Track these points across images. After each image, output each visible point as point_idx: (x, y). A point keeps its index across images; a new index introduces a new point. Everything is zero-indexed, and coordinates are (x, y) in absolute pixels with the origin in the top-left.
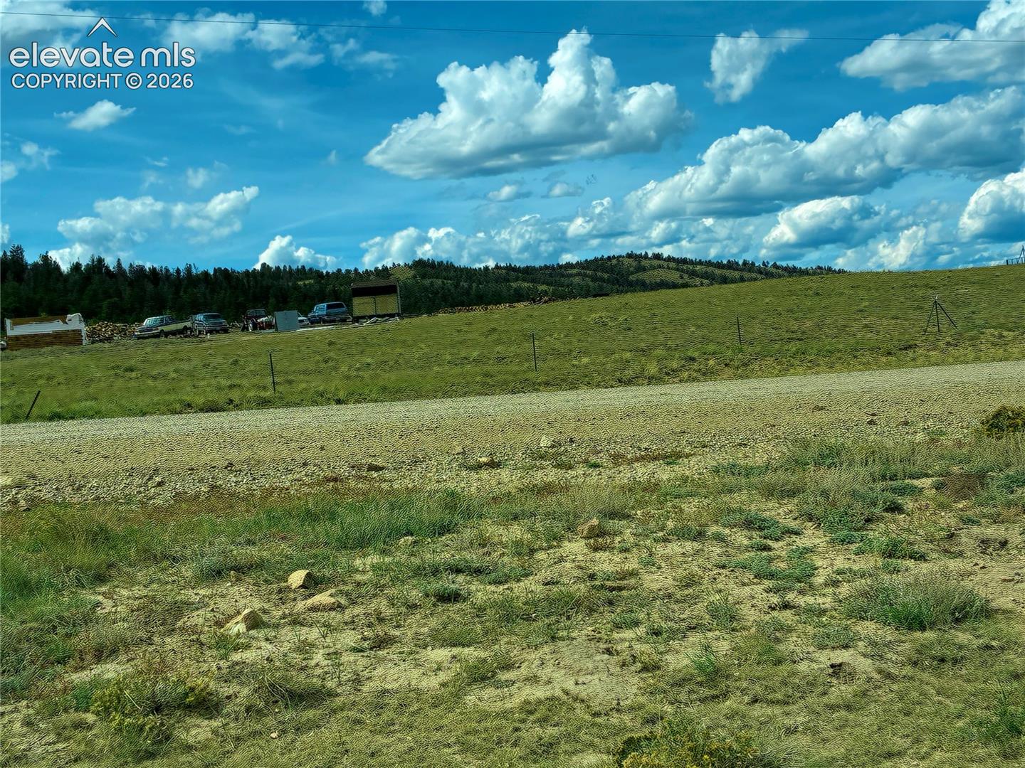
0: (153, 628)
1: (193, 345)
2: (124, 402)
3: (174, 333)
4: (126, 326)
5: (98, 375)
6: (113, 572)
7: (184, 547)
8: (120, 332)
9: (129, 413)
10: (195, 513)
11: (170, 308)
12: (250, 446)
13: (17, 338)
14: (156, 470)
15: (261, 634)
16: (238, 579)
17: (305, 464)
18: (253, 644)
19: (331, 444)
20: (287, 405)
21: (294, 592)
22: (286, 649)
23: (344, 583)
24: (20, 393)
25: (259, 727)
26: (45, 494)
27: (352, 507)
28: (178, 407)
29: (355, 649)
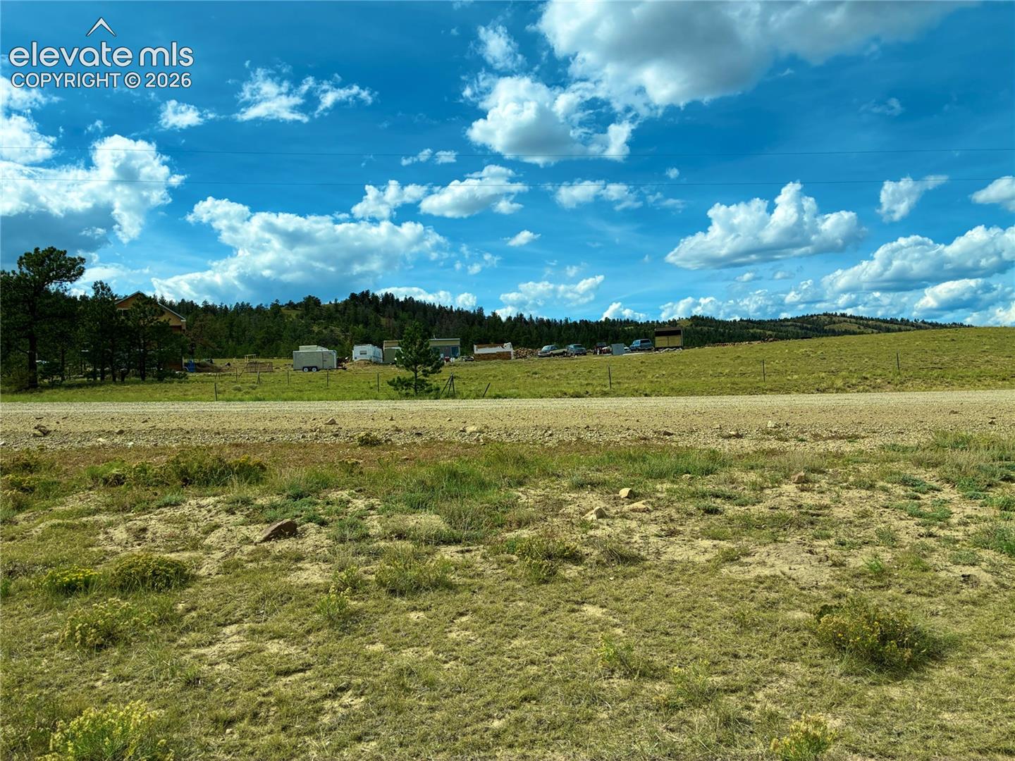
0: (547, 512)
1: (568, 361)
2: (532, 390)
3: (558, 354)
4: (533, 350)
5: (519, 376)
6: (527, 480)
7: (563, 470)
8: (530, 353)
10: (569, 452)
11: (556, 341)
12: (598, 418)
13: (479, 355)
14: (549, 428)
15: (604, 521)
16: (592, 490)
17: (628, 429)
18: (601, 526)
19: (644, 419)
20: (618, 396)
21: (623, 500)
22: (618, 531)
23: (651, 498)
24: (480, 384)
25: (603, 573)
26: (493, 437)
27: (655, 455)
28: (559, 394)
29: (657, 536)
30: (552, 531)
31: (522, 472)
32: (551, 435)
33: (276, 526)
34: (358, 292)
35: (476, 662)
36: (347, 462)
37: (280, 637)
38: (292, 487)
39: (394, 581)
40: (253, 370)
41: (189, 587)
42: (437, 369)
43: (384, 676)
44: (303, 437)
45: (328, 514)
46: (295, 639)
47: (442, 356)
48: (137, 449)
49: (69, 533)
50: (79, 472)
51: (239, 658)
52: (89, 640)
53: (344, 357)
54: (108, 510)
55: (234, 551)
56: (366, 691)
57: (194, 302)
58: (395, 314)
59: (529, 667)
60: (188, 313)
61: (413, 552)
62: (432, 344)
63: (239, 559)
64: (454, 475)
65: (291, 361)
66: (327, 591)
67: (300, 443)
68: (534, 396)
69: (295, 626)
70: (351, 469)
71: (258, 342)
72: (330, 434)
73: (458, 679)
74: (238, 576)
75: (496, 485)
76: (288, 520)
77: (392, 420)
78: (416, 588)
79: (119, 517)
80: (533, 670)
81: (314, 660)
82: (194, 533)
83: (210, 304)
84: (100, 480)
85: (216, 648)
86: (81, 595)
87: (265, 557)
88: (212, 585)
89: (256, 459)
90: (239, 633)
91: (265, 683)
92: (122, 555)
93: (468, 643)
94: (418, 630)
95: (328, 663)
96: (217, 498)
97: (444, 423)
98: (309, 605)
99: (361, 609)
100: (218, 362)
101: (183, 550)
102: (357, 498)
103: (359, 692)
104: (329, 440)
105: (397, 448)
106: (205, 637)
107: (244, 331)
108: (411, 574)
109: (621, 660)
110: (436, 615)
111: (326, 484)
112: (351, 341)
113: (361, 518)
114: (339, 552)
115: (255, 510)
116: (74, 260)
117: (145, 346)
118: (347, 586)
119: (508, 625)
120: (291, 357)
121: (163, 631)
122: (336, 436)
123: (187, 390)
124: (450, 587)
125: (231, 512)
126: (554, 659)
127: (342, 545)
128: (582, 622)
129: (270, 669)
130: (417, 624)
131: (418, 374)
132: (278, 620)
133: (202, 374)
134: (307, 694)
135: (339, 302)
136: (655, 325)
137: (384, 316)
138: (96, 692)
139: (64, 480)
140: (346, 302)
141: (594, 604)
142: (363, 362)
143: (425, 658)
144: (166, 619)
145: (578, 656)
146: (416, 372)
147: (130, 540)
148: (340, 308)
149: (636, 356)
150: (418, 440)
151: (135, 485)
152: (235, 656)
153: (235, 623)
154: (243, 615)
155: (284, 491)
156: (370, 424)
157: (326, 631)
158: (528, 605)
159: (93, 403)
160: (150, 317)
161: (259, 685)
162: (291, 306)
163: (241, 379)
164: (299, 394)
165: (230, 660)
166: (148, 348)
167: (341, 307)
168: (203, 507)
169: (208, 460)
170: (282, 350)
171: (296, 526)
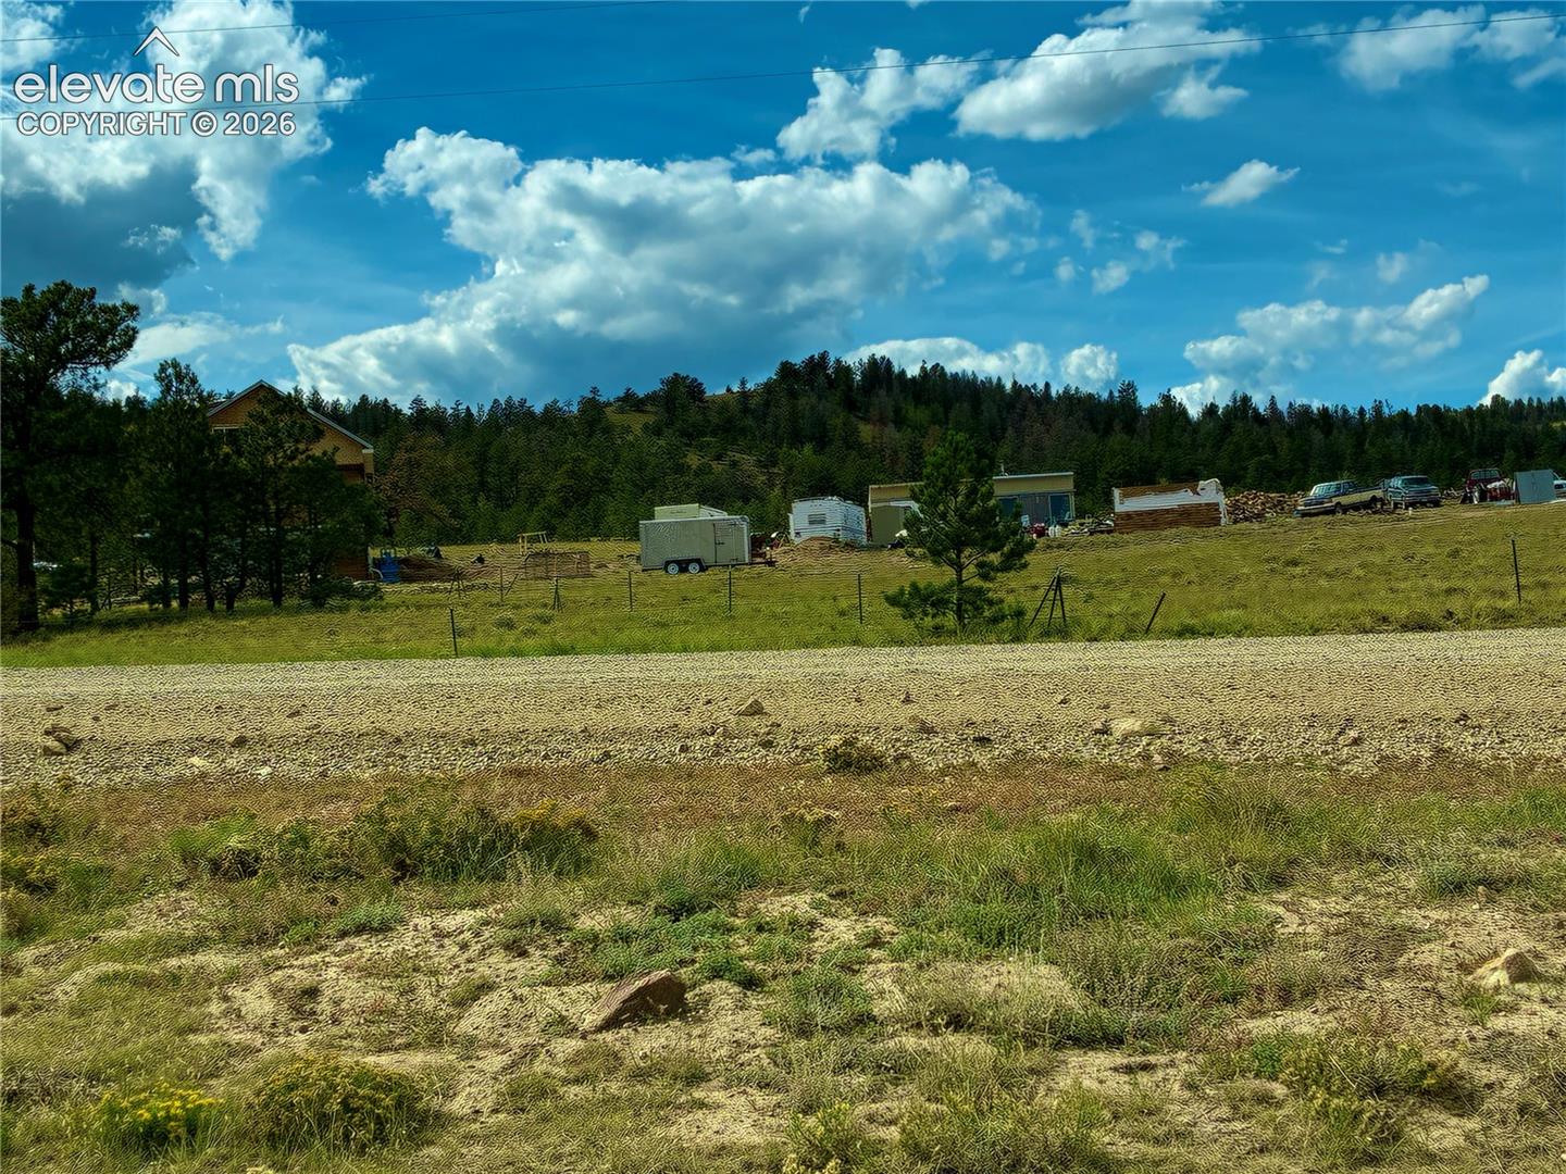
0: (1361, 963)
1: (1388, 526)
2: (1285, 612)
3: (1356, 507)
4: (1284, 497)
5: (1245, 570)
6: (1297, 872)
7: (1402, 842)
8: (1275, 506)
9: (1294, 629)
10: (1414, 790)
11: (1349, 469)
12: (1493, 689)
13: (1128, 516)
14: (1350, 720)
15: (1535, 990)
16: (1491, 900)
18: (1524, 1005)
20: (1543, 623)
24: (1135, 595)
25: (1541, 1141)
26: (1189, 746)
28: (1368, 621)
30: (1384, 1017)
31: (1281, 848)
32: (1356, 742)
33: (633, 989)
34: (798, 359)
36: (802, 818)
38: (666, 882)
39: (950, 1147)
40: (540, 571)
41: (431, 1143)
42: (1015, 559)
44: (684, 749)
45: (763, 957)
47: (1025, 520)
48: (279, 783)
49: (140, 996)
50: (153, 845)
53: (767, 533)
54: (224, 939)
55: (530, 1052)
57: (392, 401)
58: (897, 411)
60: (377, 432)
61: (995, 1068)
62: (999, 492)
63: (547, 1075)
64: (1088, 854)
65: (635, 548)
67: (676, 766)
70: (813, 835)
71: (552, 500)
72: (750, 741)
74: (544, 1119)
75: (1211, 885)
76: (664, 973)
77: (907, 700)
79: (252, 958)
82: (430, 1003)
83: (430, 404)
84: (203, 863)
86: (179, 1154)
87: (610, 1072)
88: (486, 1140)
89: (571, 808)
92: (268, 1053)
96: (479, 913)
97: (1048, 708)
100: (454, 555)
101: (408, 1046)
102: (833, 916)
104: (749, 756)
105: (926, 779)
107: (515, 470)
108: (997, 1127)
111: (751, 878)
112: (784, 489)
113: (848, 968)
114: (800, 1062)
115: (576, 943)
116: (114, 310)
117: (279, 519)
118: (830, 1157)
120: (634, 535)
122: (767, 745)
123: (381, 629)
125: (517, 949)
127: (803, 1043)
131: (965, 575)
133: (415, 586)
135: (750, 386)
137: (866, 420)
139: (121, 863)
140: (768, 387)
142: (816, 545)
146: (959, 568)
147: (282, 1018)
148: (753, 403)
150: (981, 757)
151: (283, 876)
155: (647, 894)
156: (852, 714)
159: (170, 668)
160: (289, 446)
162: (630, 402)
163: (511, 597)
164: (661, 633)
166: (285, 523)
167: (758, 399)
168: (448, 935)
169: (455, 814)
170: (611, 520)
171: (682, 988)
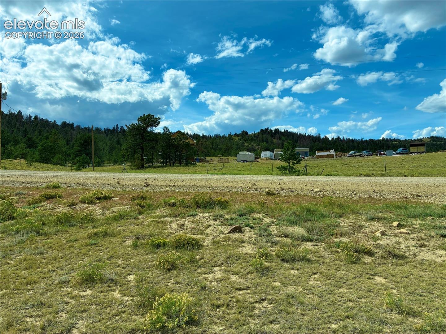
0: (355, 230)
1: (363, 159)
2: (344, 172)
3: (357, 156)
4: (345, 153)
5: (338, 165)
6: (344, 215)
7: (363, 211)
8: (343, 155)
10: (365, 203)
11: (356, 149)
12: (380, 187)
13: (318, 156)
14: (354, 191)
15: (385, 237)
16: (378, 222)
17: (396, 193)
18: (383, 239)
19: (405, 188)
20: (390, 176)
21: (394, 227)
22: (393, 243)
23: (410, 227)
24: (319, 169)
25: (385, 262)
26: (327, 194)
27: (412, 206)
28: (358, 175)
29: (414, 246)
30: (358, 239)
31: (341, 211)
32: (355, 194)
33: (233, 227)
34: (264, 129)
35: (323, 296)
36: (261, 202)
37: (237, 274)
38: (239, 211)
39: (283, 256)
40: (221, 162)
41: (201, 249)
42: (298, 162)
43: (281, 297)
44: (242, 190)
45: (254, 224)
46: (242, 276)
47: (301, 156)
48: (179, 192)
49: (157, 224)
50: (160, 201)
51: (221, 281)
52: (166, 266)
53: (258, 156)
54: (170, 216)
55: (217, 236)
56: (273, 302)
57: (199, 134)
58: (280, 137)
59: (348, 302)
60: (196, 139)
61: (291, 244)
62: (296, 151)
63: (219, 240)
64: (309, 210)
65: (236, 158)
66: (255, 257)
67: (241, 193)
68: (346, 175)
69: (242, 270)
70: (263, 205)
71: (223, 150)
72: (253, 189)
73: (315, 303)
74: (218, 247)
75: (329, 216)
76: (238, 225)
77: (279, 184)
78: (293, 260)
79: (174, 219)
80: (350, 304)
81: (250, 286)
82: (201, 228)
83: (205, 135)
84: (167, 204)
85: (212, 275)
86: (162, 248)
87: (229, 240)
88: (209, 249)
89: (224, 199)
90: (220, 270)
91: (231, 293)
92: (176, 234)
93: (318, 287)
94: (295, 278)
95: (256, 288)
96: (209, 214)
97: (303, 186)
98: (247, 262)
99: (269, 266)
100: (208, 158)
101: (198, 234)
102: (266, 218)
103: (270, 302)
104: (253, 192)
105: (282, 197)
106: (207, 271)
107: (218, 145)
108: (291, 253)
109: (396, 305)
110: (303, 273)
111: (253, 211)
112: (261, 150)
113: (268, 226)
114: (260, 241)
115: (224, 220)
116: (157, 118)
118: (264, 256)
119: (337, 281)
120: (236, 156)
121: (192, 266)
122: (256, 190)
123: (196, 170)
124: (309, 260)
125: (215, 220)
126: (361, 300)
127: (260, 238)
128: (375, 285)
129: (233, 287)
130: (294, 276)
131: (290, 164)
132: (236, 267)
133: (201, 163)
134: (249, 300)
135: (256, 133)
136: (410, 141)
137: (274, 139)
138: (168, 287)
139: (155, 203)
140: (259, 133)
141: (381, 276)
142: (265, 159)
143: (299, 291)
144: (192, 261)
145: (374, 300)
146: (289, 163)
147: (178, 229)
149: (399, 156)
150: (292, 194)
151: (180, 207)
152: (219, 280)
153: (219, 266)
154: (221, 263)
155: (236, 213)
156: (270, 186)
157: (255, 274)
158: (347, 273)
159: (164, 174)
160: (183, 140)
161: (229, 293)
162: (236, 135)
163: (216, 165)
164: (240, 172)
165: (217, 281)
166: (182, 152)
167: (257, 135)
168: (205, 217)
169: (206, 198)
170: (232, 154)
171: (241, 228)
